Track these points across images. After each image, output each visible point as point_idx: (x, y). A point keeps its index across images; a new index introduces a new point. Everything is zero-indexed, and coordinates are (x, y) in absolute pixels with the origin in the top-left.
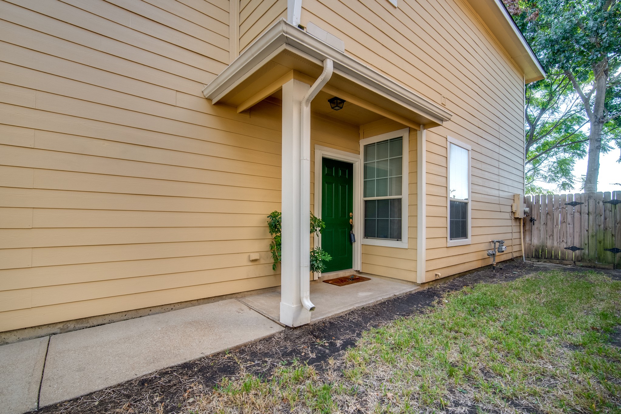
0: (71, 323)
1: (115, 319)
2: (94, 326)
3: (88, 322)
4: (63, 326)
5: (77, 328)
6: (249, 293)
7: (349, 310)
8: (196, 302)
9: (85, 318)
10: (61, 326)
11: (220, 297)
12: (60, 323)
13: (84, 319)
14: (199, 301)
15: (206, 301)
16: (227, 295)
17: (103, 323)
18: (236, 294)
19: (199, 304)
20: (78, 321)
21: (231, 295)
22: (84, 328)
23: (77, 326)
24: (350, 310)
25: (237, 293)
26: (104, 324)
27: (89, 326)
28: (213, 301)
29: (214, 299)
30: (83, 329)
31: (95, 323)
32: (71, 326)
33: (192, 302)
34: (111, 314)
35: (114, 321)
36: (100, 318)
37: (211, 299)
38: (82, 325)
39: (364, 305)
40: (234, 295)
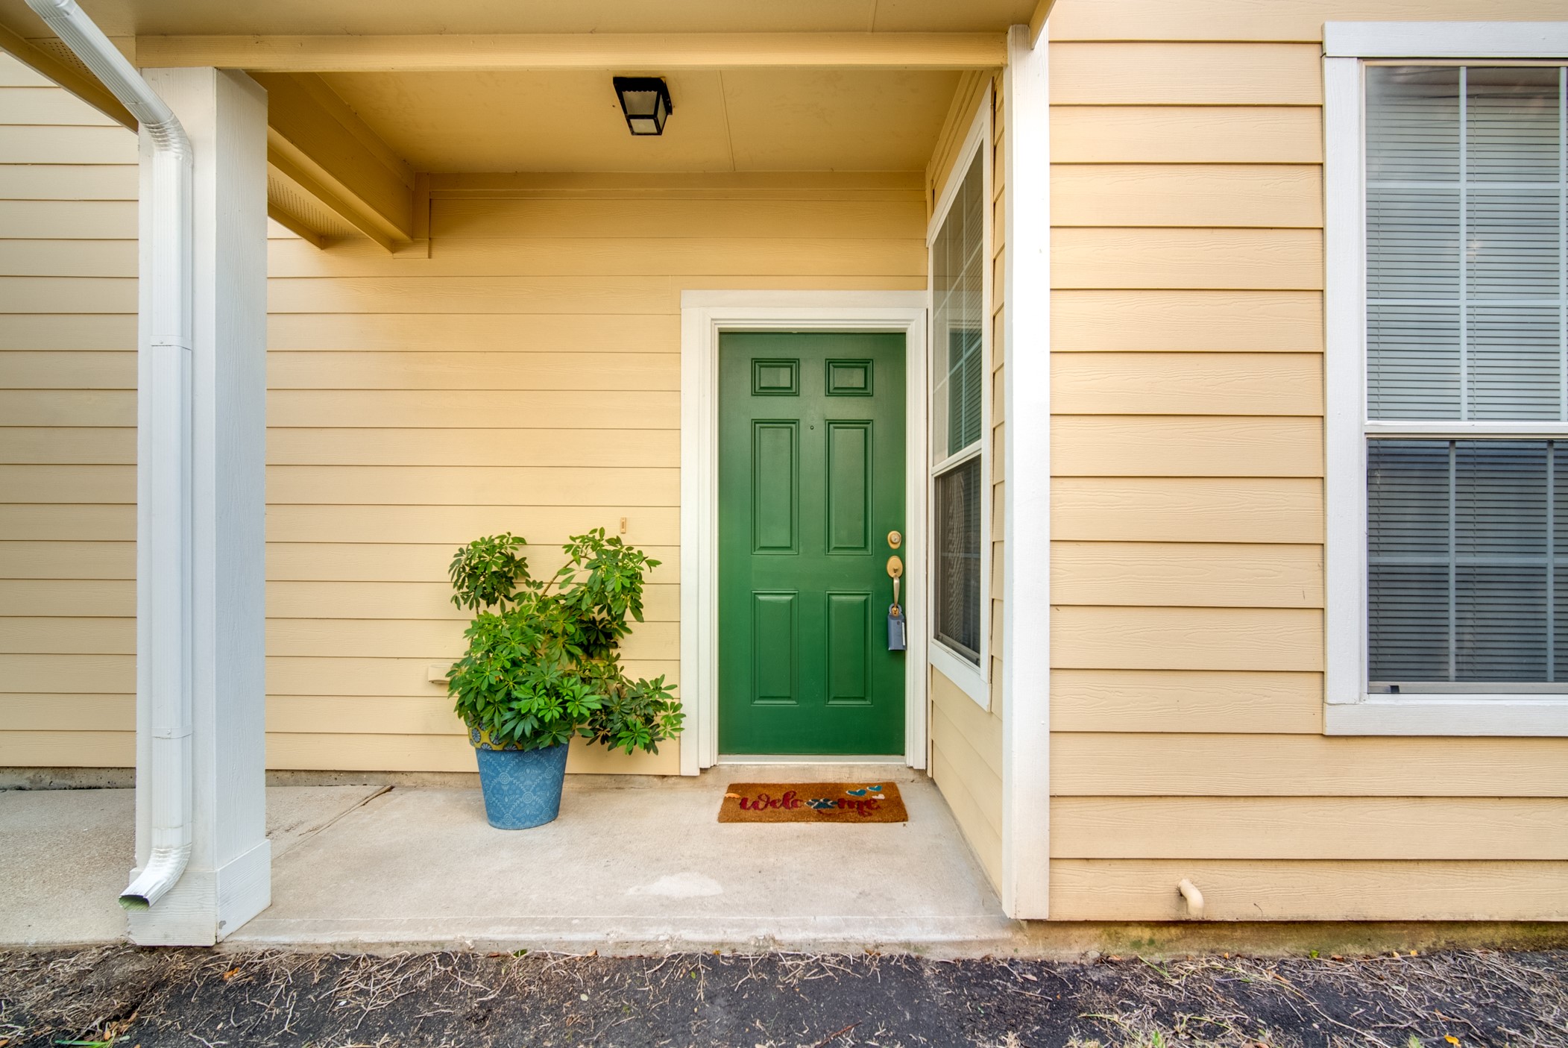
0: (46, 771)
1: (119, 782)
2: (83, 788)
3: (73, 777)
4: (34, 776)
5: (56, 786)
6: (437, 778)
7: (434, 945)
8: (288, 775)
9: (69, 768)
10: (30, 774)
11: (351, 775)
12: (29, 768)
13: (66, 770)
14: (298, 776)
15: (315, 777)
16: (372, 772)
17: (98, 784)
18: (400, 775)
19: (296, 784)
20: (57, 770)
21: (384, 775)
22: (67, 787)
23: (57, 781)
24: (442, 944)
25: (403, 773)
26: (100, 788)
27: (74, 785)
28: (335, 782)
29: (334, 775)
30: (65, 789)
31: (85, 783)
32: (47, 778)
33: (279, 774)
34: (111, 768)
35: (118, 784)
36: (93, 772)
37: (327, 774)
38: (63, 781)
39: (531, 943)
40: (392, 776)
